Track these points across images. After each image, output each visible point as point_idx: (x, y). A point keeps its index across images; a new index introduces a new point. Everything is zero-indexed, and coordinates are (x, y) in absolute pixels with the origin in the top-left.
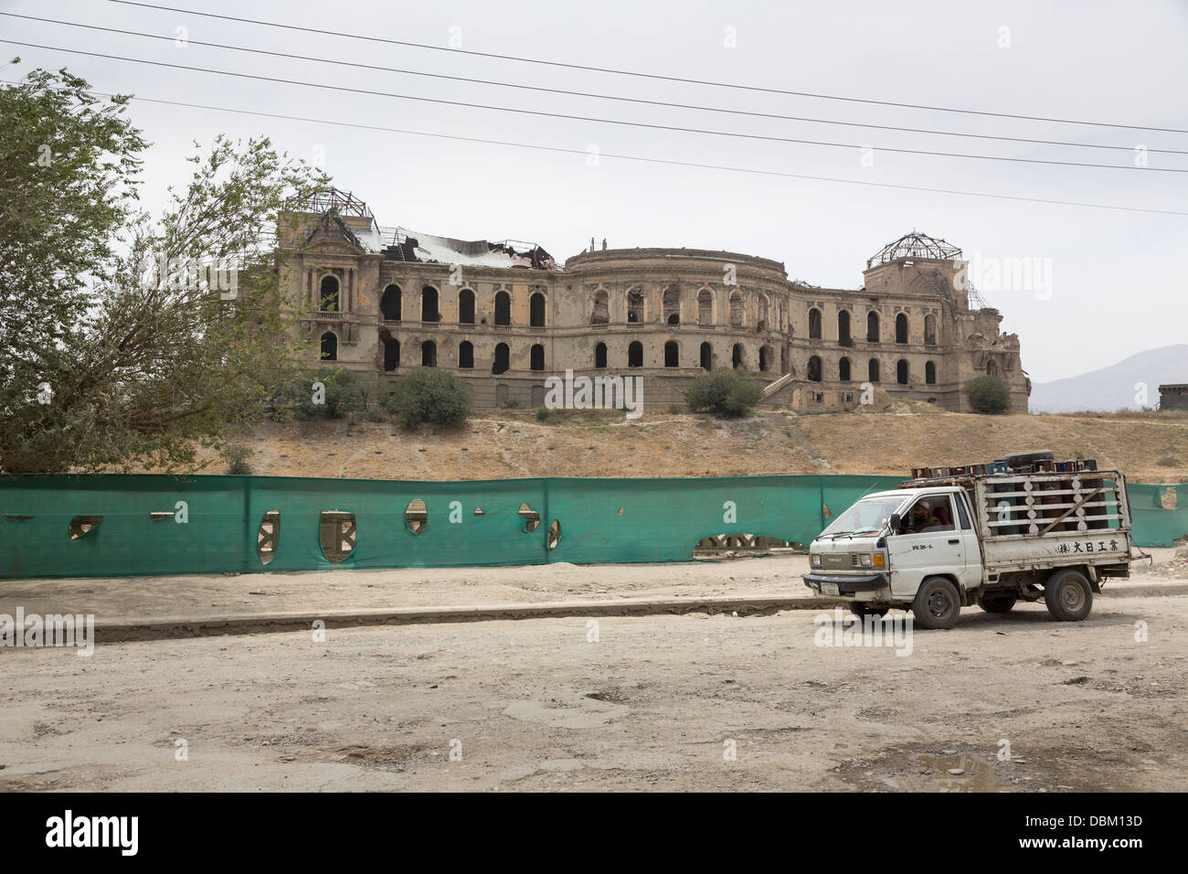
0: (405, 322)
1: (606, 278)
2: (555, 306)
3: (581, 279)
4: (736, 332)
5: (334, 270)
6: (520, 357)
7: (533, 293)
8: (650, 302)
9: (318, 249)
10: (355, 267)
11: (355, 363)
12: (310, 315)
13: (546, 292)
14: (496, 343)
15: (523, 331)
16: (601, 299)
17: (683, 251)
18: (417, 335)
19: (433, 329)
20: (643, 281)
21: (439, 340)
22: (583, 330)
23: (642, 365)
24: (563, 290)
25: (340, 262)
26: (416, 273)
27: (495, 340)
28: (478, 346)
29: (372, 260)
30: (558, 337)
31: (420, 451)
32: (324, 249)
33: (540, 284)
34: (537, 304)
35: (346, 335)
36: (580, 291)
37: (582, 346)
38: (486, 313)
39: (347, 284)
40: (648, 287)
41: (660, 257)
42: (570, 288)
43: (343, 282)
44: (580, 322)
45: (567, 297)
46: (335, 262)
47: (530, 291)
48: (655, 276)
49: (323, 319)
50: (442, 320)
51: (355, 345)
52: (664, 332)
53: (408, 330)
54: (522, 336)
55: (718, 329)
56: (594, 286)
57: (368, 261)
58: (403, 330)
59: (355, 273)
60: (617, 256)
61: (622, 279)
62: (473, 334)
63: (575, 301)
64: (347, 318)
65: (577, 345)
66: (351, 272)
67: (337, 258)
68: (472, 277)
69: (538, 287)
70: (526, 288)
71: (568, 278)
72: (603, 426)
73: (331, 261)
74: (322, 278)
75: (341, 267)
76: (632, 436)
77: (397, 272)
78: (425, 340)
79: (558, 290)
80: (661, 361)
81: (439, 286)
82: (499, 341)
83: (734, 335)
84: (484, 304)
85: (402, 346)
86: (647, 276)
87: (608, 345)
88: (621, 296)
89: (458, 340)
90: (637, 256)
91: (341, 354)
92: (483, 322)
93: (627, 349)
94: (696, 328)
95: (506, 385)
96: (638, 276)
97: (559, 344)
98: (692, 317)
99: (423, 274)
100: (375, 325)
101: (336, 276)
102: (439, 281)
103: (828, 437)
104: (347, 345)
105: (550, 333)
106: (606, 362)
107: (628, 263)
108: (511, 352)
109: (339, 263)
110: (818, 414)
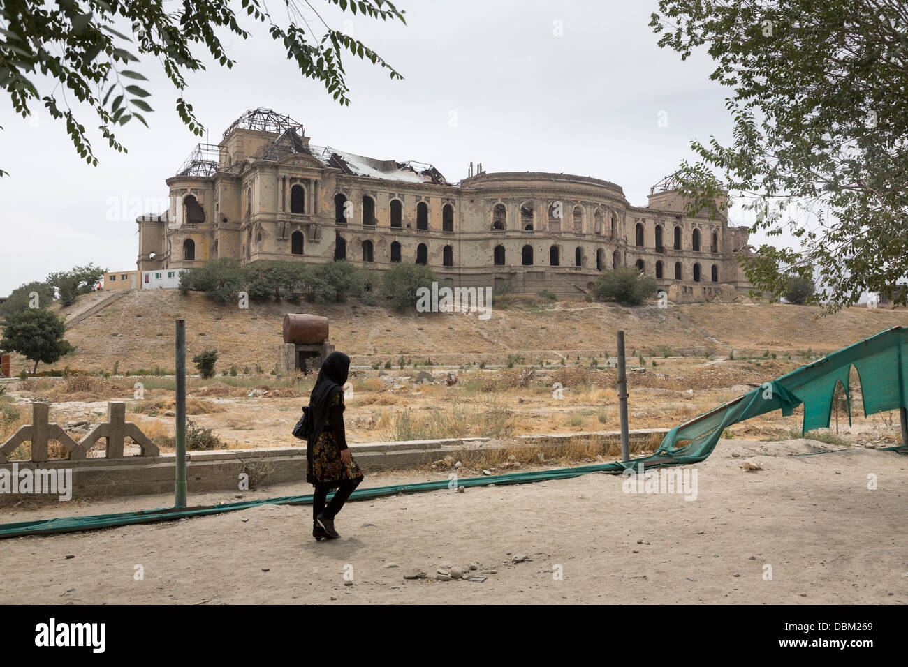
0: (350, 224)
1: (504, 195)
2: (461, 215)
3: (483, 195)
4: (599, 240)
5: (302, 180)
6: (436, 255)
7: (445, 204)
8: (538, 215)
9: (291, 162)
10: (319, 178)
11: (318, 257)
12: (285, 217)
13: (454, 204)
14: (418, 244)
15: (438, 235)
16: (500, 210)
17: (561, 176)
18: (360, 235)
19: (371, 231)
20: (533, 197)
21: (376, 239)
22: (484, 235)
23: (532, 263)
24: (467, 203)
25: (308, 173)
26: (358, 185)
27: (417, 241)
28: (405, 246)
29: (331, 173)
30: (464, 240)
31: (419, 329)
32: (296, 162)
33: (450, 198)
34: (448, 212)
35: (312, 233)
36: (482, 204)
37: (483, 248)
38: (411, 219)
39: (313, 192)
40: (536, 202)
41: (546, 180)
42: (472, 201)
43: (310, 191)
44: (481, 229)
45: (471, 209)
46: (304, 173)
47: (443, 203)
48: (543, 195)
49: (295, 220)
50: (378, 224)
51: (318, 242)
52: (550, 238)
53: (353, 231)
54: (438, 238)
55: (588, 237)
56: (493, 201)
57: (328, 174)
58: (349, 231)
59: (319, 183)
60: (513, 177)
61: (517, 196)
62: (401, 236)
63: (477, 212)
64: (314, 220)
65: (479, 247)
66: (316, 182)
67: (306, 170)
68: (400, 189)
69: (448, 200)
70: (440, 200)
71: (471, 193)
72: (540, 311)
73: (301, 172)
74: (292, 186)
75: (308, 177)
76: (567, 319)
77: (343, 184)
78: (365, 239)
79: (463, 202)
80: (548, 261)
81: (375, 196)
82: (420, 242)
83: (598, 242)
84: (409, 212)
85: (348, 244)
86: (537, 194)
87: (506, 247)
88: (517, 209)
89: (390, 240)
90: (529, 178)
91: (307, 249)
92: (408, 226)
93: (521, 250)
94: (573, 236)
95: (452, 279)
96: (529, 194)
97: (463, 245)
98: (570, 227)
99: (363, 186)
100: (333, 226)
101: (303, 185)
102: (376, 192)
103: (707, 320)
104: (312, 242)
105: (457, 236)
106: (504, 261)
107: (522, 183)
108: (429, 251)
109: (307, 175)
110: (691, 303)
